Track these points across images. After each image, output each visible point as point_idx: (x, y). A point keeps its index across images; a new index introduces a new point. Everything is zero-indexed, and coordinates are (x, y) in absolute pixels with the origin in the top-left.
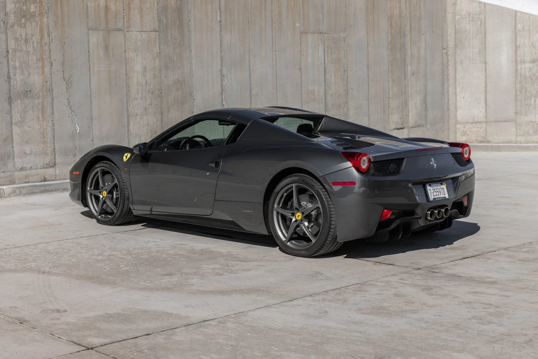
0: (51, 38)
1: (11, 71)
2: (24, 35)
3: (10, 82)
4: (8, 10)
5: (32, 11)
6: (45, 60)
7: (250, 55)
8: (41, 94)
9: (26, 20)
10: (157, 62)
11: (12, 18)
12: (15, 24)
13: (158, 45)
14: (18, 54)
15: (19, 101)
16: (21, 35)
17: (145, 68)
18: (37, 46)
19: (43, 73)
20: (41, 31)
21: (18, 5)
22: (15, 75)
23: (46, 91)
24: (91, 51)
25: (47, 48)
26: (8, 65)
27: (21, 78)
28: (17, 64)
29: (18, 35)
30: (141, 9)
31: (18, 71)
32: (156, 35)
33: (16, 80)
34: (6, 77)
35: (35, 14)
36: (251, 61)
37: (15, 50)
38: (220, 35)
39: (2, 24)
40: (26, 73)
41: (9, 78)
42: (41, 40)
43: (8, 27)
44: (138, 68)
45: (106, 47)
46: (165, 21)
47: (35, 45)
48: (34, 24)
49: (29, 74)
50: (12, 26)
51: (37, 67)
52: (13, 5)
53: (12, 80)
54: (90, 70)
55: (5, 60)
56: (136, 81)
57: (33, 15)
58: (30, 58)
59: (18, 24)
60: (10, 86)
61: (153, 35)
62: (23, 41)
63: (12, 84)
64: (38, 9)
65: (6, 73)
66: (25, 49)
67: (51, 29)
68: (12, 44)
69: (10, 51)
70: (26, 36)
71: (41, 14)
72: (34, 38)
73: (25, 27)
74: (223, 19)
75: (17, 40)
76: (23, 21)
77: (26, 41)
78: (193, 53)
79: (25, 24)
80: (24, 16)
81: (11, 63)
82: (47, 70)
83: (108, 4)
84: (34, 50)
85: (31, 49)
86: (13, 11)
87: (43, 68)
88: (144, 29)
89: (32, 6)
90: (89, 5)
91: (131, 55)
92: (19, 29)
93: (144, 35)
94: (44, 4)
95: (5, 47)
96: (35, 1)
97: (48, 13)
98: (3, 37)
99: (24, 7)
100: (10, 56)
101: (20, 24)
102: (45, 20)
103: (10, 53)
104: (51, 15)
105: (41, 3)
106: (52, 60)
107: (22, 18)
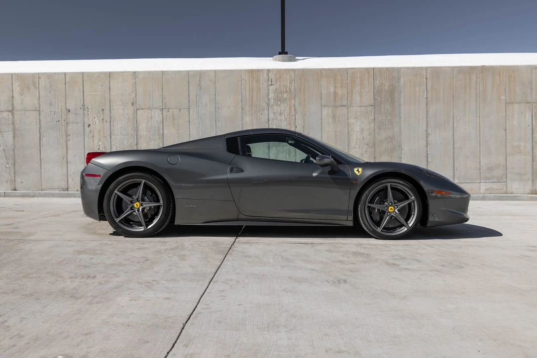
0: (296, 112)
4: (270, 97)
5: (285, 97)
6: (292, 124)
7: (453, 120)
9: (281, 102)
10: (372, 125)
11: (272, 102)
13: (373, 114)
14: (275, 121)
15: (274, 148)
16: (277, 111)
17: (363, 129)
20: (290, 108)
21: (276, 94)
24: (323, 119)
25: (293, 117)
29: (275, 111)
30: (361, 92)
32: (372, 108)
35: (287, 99)
36: (455, 124)
37: (273, 119)
38: (427, 107)
39: (266, 105)
42: (290, 113)
43: (270, 107)
44: (358, 129)
45: (334, 117)
46: (379, 99)
47: (286, 116)
48: (286, 104)
50: (272, 106)
52: (273, 95)
54: (322, 130)
55: (267, 125)
56: (355, 137)
57: (285, 99)
59: (275, 105)
61: (370, 108)
62: (278, 114)
64: (288, 96)
66: (279, 118)
67: (296, 107)
68: (271, 116)
69: (270, 119)
70: (280, 111)
71: (290, 99)
72: (285, 112)
73: (280, 106)
74: (429, 96)
75: (274, 113)
76: (279, 103)
77: (281, 114)
78: (402, 119)
79: (280, 105)
80: (280, 100)
83: (336, 91)
84: (285, 119)
85: (283, 118)
86: (273, 98)
88: (363, 105)
89: (285, 94)
90: (323, 92)
91: (352, 121)
92: (276, 107)
93: (363, 109)
94: (293, 93)
95: (267, 117)
96: (287, 92)
97: (295, 98)
98: (266, 112)
99: (280, 95)
100: (270, 122)
101: (277, 105)
102: (293, 102)
103: (270, 121)
104: (296, 99)
105: (291, 92)
106: (297, 125)
107: (278, 101)
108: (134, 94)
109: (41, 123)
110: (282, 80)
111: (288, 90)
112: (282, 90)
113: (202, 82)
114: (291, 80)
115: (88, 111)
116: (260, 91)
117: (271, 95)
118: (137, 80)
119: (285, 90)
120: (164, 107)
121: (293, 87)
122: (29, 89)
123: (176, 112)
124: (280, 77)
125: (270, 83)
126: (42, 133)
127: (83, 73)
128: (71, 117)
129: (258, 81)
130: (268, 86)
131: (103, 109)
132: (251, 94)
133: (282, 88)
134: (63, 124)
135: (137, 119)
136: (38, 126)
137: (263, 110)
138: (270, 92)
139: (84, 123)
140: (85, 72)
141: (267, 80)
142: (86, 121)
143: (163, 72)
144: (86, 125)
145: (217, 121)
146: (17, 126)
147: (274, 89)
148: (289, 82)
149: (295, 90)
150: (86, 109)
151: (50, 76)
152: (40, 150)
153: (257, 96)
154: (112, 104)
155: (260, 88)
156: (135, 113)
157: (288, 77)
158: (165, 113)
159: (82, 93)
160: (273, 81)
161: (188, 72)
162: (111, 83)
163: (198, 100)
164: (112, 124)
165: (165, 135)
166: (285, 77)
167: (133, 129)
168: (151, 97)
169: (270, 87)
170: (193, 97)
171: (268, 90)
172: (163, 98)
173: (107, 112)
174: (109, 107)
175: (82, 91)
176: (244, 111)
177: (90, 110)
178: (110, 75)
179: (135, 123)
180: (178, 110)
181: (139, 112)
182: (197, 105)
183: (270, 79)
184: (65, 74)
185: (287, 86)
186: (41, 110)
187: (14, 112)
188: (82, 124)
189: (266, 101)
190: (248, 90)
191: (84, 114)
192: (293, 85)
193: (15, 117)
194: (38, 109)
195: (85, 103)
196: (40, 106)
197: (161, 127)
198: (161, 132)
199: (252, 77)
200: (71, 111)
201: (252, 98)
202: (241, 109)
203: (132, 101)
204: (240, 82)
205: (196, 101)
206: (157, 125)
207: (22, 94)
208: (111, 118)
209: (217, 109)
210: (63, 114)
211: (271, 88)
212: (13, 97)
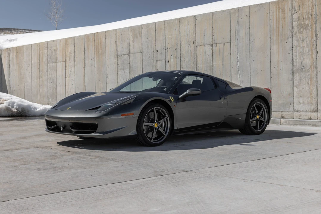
0: (317, 38)
1: (294, 58)
2: (302, 37)
3: (293, 64)
4: (294, 25)
5: (307, 23)
6: (314, 50)
8: (310, 70)
9: (303, 29)
11: (295, 29)
12: (297, 32)
14: (298, 48)
15: (298, 74)
16: (300, 38)
18: (309, 43)
19: (312, 57)
20: (312, 34)
22: (296, 60)
23: (314, 68)
25: (315, 43)
26: (293, 55)
27: (299, 61)
28: (297, 54)
29: (298, 38)
31: (297, 57)
33: (296, 62)
34: (291, 61)
35: (308, 26)
37: (296, 47)
39: (290, 33)
40: (302, 58)
41: (293, 61)
42: (312, 39)
43: (293, 34)
47: (308, 42)
48: (308, 31)
49: (304, 59)
50: (296, 33)
51: (308, 55)
52: (296, 22)
53: (294, 63)
55: (291, 53)
58: (305, 50)
59: (298, 32)
60: (293, 66)
62: (301, 41)
63: (294, 64)
64: (310, 22)
65: (291, 59)
66: (302, 45)
67: (317, 32)
68: (295, 43)
69: (294, 47)
70: (303, 38)
71: (312, 25)
72: (307, 39)
73: (302, 33)
75: (298, 41)
76: (302, 30)
77: (303, 41)
80: (302, 27)
81: (294, 53)
82: (314, 56)
84: (307, 45)
85: (305, 45)
86: (296, 25)
87: (312, 55)
89: (307, 21)
92: (299, 35)
94: (314, 19)
95: (291, 45)
96: (309, 18)
97: (316, 23)
98: (290, 40)
99: (303, 22)
100: (293, 50)
101: (300, 32)
102: (314, 27)
103: (294, 48)
104: (318, 24)
105: (312, 18)
106: (318, 50)
107: (301, 28)
108: (195, 34)
109: (143, 61)
110: (304, 7)
111: (310, 16)
112: (305, 17)
113: (240, 18)
114: (313, 6)
115: (168, 51)
116: (285, 22)
117: (295, 23)
118: (196, 22)
119: (307, 17)
120: (213, 43)
121: (314, 13)
122: (137, 37)
123: (221, 46)
124: (303, 4)
125: (294, 12)
126: (143, 69)
127: (165, 21)
128: (159, 56)
129: (283, 11)
130: (292, 14)
131: (176, 48)
132: (277, 24)
133: (304, 14)
134: (154, 62)
135: (196, 54)
136: (142, 64)
137: (288, 38)
138: (294, 20)
139: (165, 60)
140: (166, 21)
141: (291, 9)
142: (167, 59)
143: (213, 13)
144: (167, 61)
145: (251, 52)
146: (131, 65)
147: (297, 17)
148: (310, 9)
149: (316, 15)
150: (167, 49)
151: (147, 25)
152: (143, 82)
153: (283, 25)
154: (181, 44)
155: (285, 17)
156: (195, 49)
157: (310, 3)
158: (214, 48)
159: (164, 37)
160: (296, 9)
161: (230, 10)
162: (181, 26)
163: (237, 35)
164: (181, 60)
165: (214, 66)
166: (307, 4)
167: (194, 63)
168: (205, 35)
169: (293, 16)
170: (233, 32)
171: (292, 18)
172: (213, 35)
173: (178, 50)
174: (179, 46)
175: (164, 35)
176: (272, 40)
177: (169, 50)
178: (180, 20)
179: (195, 58)
180: (223, 44)
181: (198, 48)
182: (236, 39)
183: (294, 8)
184: (155, 23)
185: (309, 12)
186: (143, 52)
187: (130, 55)
188: (165, 61)
189: (291, 29)
190: (275, 21)
191: (165, 53)
192: (314, 11)
193: (130, 58)
194: (141, 51)
195: (166, 44)
196: (142, 49)
197: (212, 60)
198: (212, 65)
199: (278, 8)
200: (158, 51)
201: (279, 28)
202: (269, 38)
203: (193, 39)
204: (269, 14)
205: (236, 36)
206: (209, 59)
207: (133, 41)
208: (181, 54)
209: (251, 41)
210: (154, 54)
211: (295, 16)
212: (129, 44)
